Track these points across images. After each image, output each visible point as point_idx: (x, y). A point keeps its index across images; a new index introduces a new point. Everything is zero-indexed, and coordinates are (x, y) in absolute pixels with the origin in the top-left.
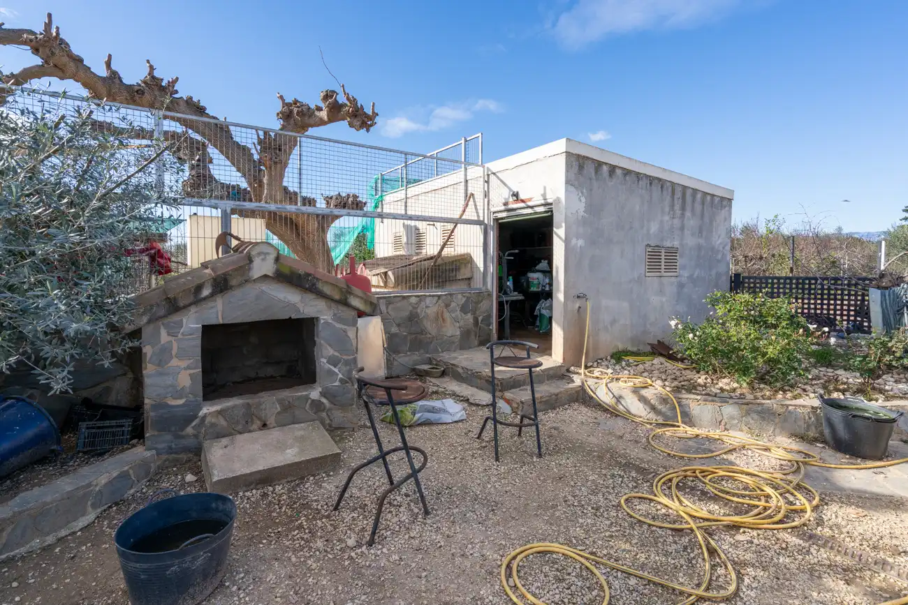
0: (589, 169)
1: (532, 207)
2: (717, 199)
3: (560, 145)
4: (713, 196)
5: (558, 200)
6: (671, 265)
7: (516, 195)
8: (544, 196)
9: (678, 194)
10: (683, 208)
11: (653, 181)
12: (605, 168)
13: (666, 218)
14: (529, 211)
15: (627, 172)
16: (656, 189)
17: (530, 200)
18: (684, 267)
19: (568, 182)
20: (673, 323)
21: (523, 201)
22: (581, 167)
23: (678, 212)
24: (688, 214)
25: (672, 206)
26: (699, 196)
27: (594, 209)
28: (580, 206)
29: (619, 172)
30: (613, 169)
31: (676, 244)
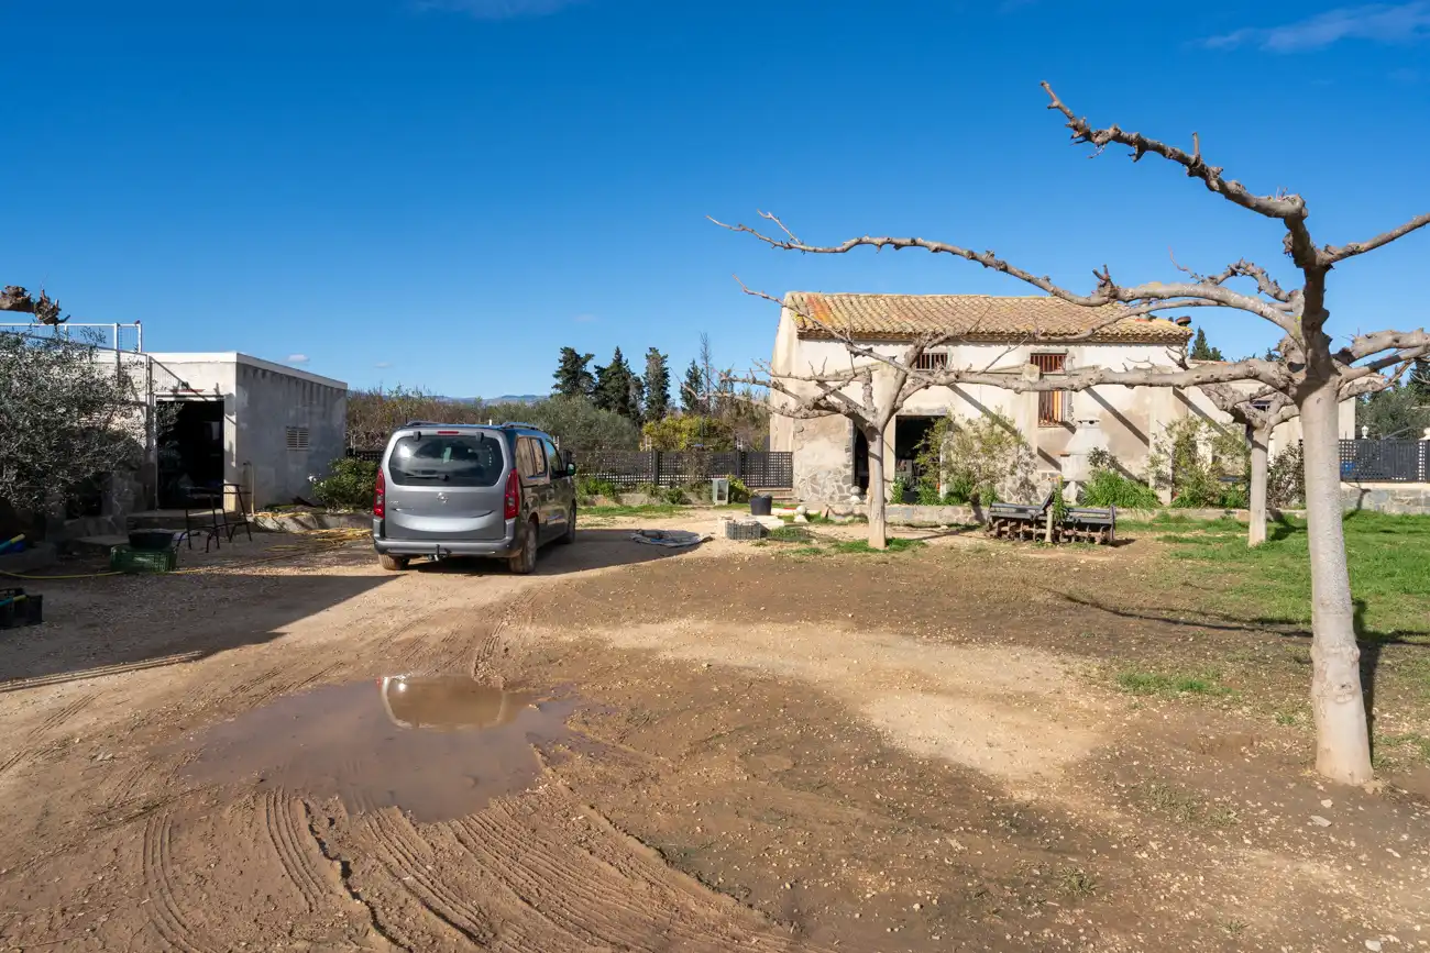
0: (250, 372)
1: (203, 397)
2: (335, 391)
3: (232, 357)
4: (332, 388)
5: (230, 395)
6: (303, 443)
7: (186, 385)
8: (217, 390)
9: (308, 388)
10: (311, 399)
11: (290, 378)
12: (260, 372)
13: (300, 406)
14: (201, 399)
15: (274, 374)
16: (293, 383)
17: (201, 391)
18: (312, 444)
19: (238, 383)
20: (311, 478)
21: (193, 391)
22: (245, 372)
23: (308, 401)
24: (315, 402)
25: (304, 397)
26: (322, 388)
27: (252, 401)
28: (245, 400)
29: (268, 374)
30: (264, 371)
31: (307, 425)
